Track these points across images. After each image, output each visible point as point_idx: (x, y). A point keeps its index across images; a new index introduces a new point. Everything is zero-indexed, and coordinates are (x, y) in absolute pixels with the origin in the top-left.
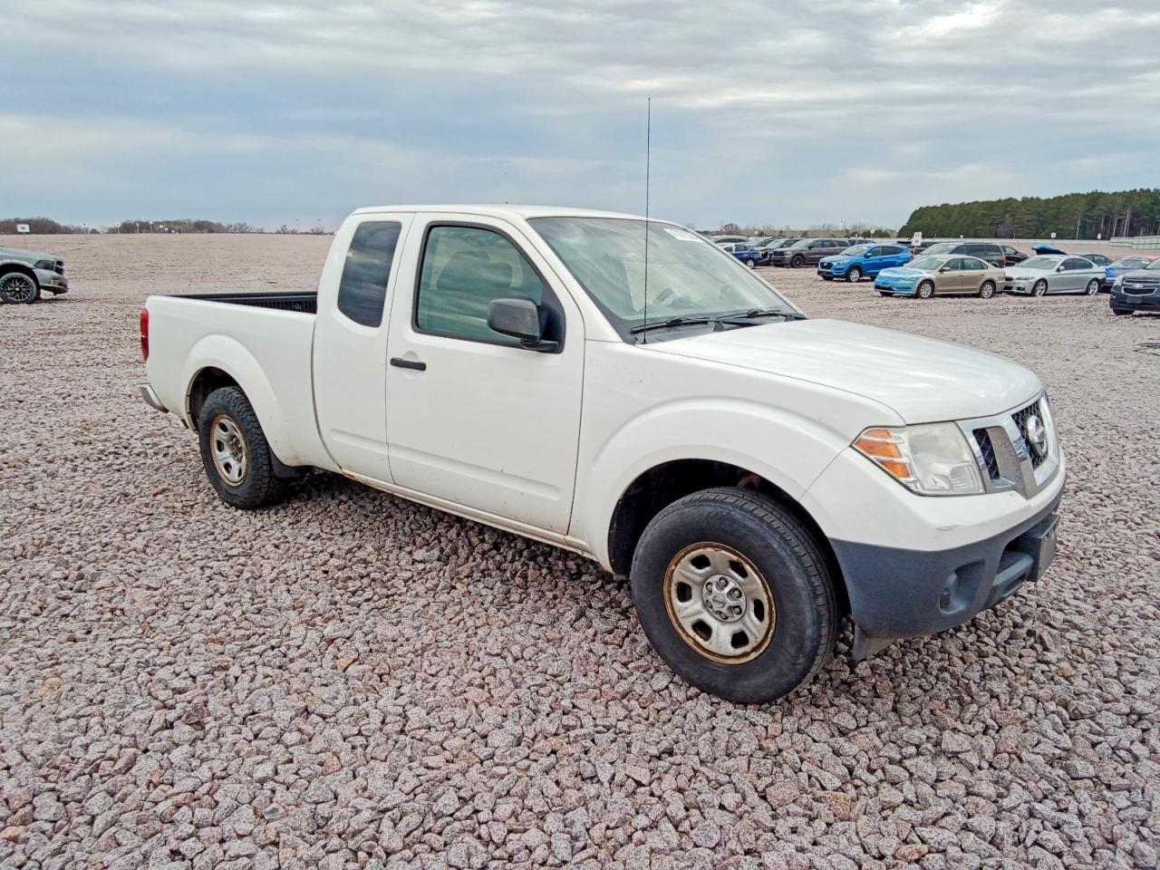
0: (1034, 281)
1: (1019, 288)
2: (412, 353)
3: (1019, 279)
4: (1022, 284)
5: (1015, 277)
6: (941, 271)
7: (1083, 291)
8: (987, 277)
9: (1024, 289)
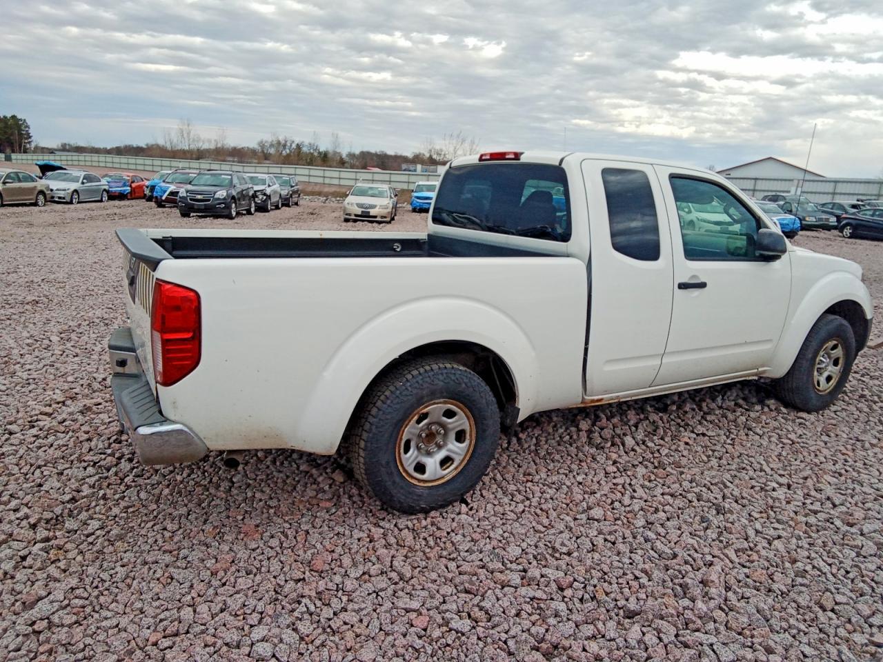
0: (70, 191)
1: (60, 198)
2: (694, 277)
3: (58, 190)
4: (62, 194)
5: (55, 188)
6: (4, 183)
7: (99, 199)
8: (39, 188)
9: (64, 198)
